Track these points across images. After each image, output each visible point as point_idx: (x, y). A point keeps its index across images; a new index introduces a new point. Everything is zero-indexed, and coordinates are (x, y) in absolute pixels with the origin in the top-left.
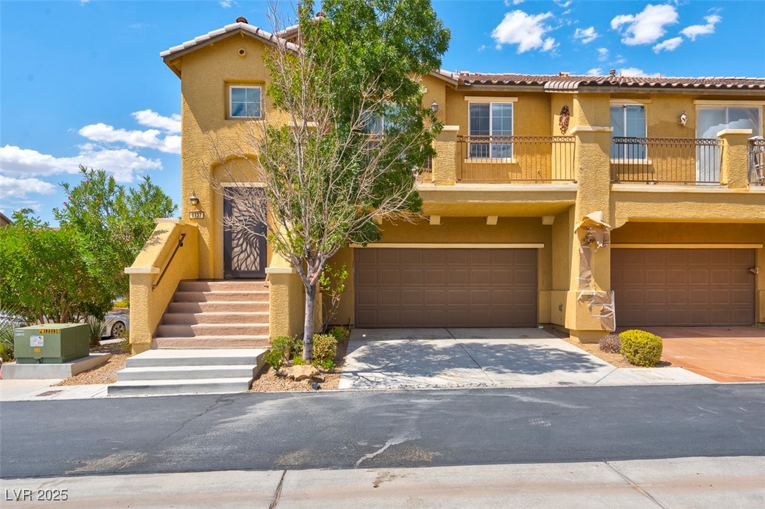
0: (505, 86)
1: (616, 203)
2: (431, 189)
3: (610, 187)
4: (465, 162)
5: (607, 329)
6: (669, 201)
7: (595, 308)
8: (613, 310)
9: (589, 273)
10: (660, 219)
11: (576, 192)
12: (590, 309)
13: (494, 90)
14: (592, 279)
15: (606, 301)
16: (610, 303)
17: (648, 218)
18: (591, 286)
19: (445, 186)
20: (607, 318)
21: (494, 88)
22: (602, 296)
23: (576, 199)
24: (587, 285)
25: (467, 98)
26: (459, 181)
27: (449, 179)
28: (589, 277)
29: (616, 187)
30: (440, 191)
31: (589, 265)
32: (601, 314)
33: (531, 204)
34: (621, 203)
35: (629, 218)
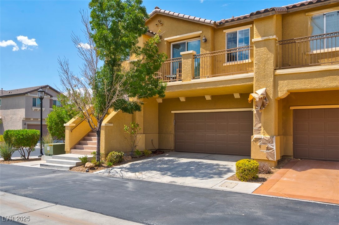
0: (236, 21)
1: (279, 81)
2: (180, 84)
3: (274, 72)
4: (224, 65)
5: (270, 159)
6: (316, 77)
7: (263, 146)
8: (275, 148)
9: (260, 125)
10: (310, 89)
11: (253, 77)
12: (260, 146)
13: (236, 24)
14: (262, 129)
15: (270, 141)
16: (273, 143)
17: (301, 89)
18: (261, 133)
19: (187, 82)
20: (270, 152)
21: (236, 22)
22: (267, 139)
23: (253, 82)
24: (259, 132)
25: (224, 31)
26: (194, 78)
27: (188, 78)
28: (260, 127)
29: (279, 72)
30: (185, 84)
31: (260, 120)
32: (267, 150)
33: (229, 87)
34: (282, 82)
35: (288, 91)
